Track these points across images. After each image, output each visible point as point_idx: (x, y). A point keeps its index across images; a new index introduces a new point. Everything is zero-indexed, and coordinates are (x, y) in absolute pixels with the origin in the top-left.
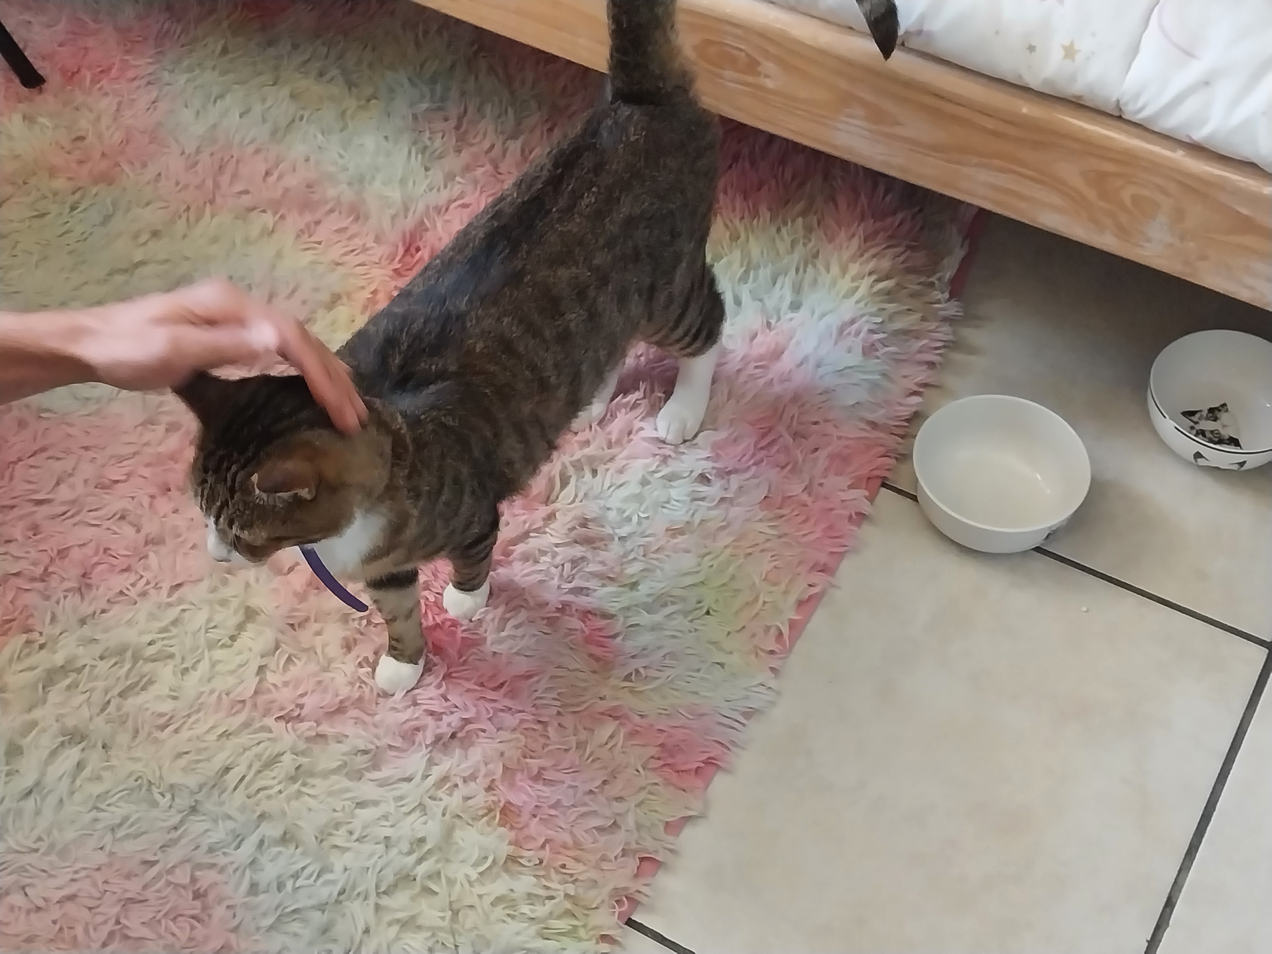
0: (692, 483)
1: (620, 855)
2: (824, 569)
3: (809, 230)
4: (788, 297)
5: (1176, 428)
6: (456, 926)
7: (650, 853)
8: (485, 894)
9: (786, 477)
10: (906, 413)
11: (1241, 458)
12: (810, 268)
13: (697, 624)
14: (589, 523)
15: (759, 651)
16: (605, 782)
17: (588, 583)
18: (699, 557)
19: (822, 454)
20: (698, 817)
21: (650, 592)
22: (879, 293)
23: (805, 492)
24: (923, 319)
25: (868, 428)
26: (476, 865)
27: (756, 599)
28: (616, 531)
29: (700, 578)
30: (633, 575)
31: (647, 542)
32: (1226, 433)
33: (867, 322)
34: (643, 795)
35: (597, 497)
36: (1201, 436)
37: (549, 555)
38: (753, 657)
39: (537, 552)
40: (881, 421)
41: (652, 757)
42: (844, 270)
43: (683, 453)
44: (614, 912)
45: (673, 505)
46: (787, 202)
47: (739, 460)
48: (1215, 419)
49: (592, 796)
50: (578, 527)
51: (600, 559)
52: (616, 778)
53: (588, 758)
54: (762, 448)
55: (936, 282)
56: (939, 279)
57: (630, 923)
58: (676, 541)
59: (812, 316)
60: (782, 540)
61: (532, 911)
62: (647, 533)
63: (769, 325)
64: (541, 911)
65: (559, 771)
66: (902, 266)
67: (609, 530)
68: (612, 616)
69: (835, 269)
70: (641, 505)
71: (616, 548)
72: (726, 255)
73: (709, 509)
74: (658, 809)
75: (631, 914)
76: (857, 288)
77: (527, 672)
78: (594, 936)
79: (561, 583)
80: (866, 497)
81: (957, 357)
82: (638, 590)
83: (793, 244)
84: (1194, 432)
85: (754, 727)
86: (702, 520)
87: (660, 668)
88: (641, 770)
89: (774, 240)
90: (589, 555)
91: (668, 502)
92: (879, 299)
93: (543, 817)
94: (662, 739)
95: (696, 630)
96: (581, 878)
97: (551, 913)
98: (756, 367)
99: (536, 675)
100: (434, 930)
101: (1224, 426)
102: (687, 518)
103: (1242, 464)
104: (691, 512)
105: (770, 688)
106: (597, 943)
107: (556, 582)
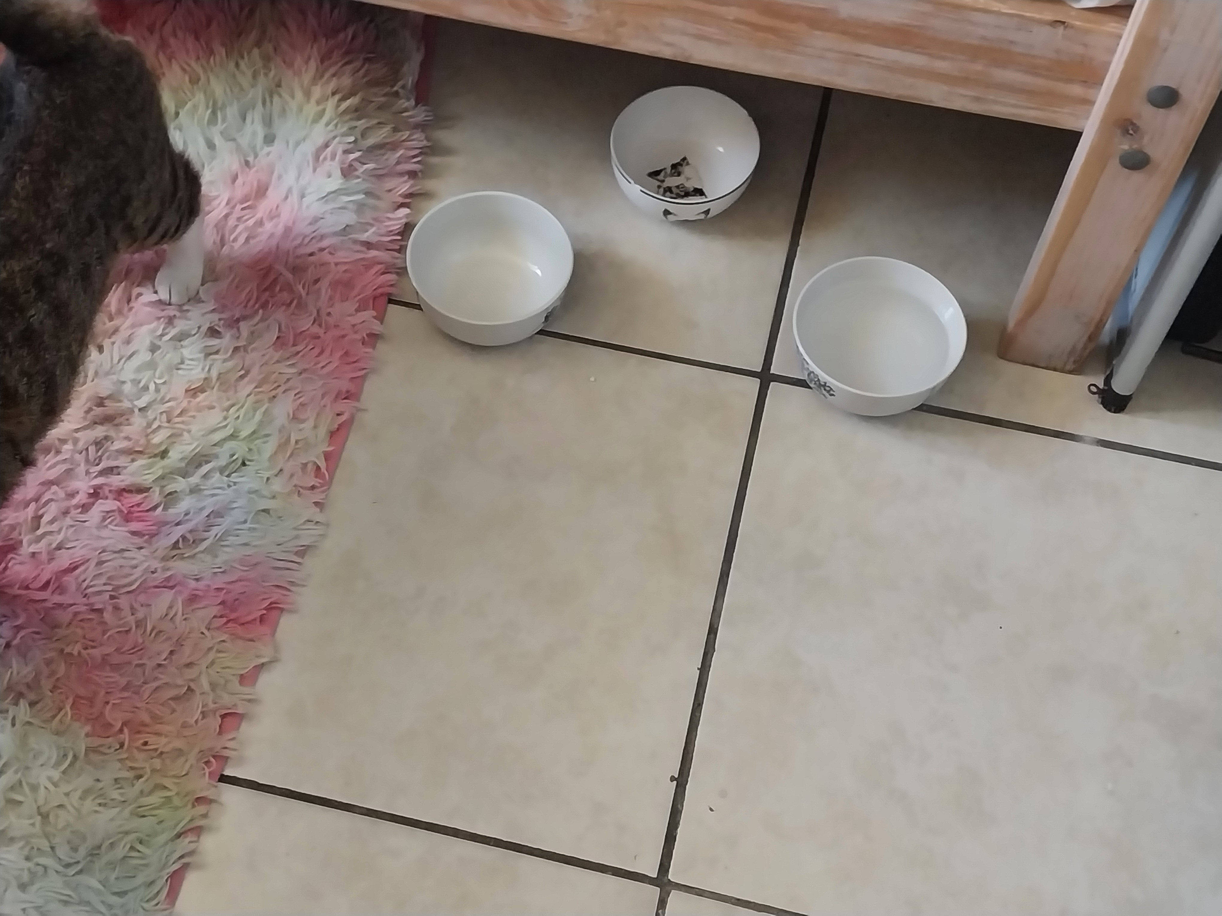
0: (203, 338)
1: (200, 718)
2: (348, 396)
3: (267, 59)
4: (261, 132)
5: (641, 191)
6: (49, 829)
7: (230, 709)
8: (71, 791)
9: (293, 314)
10: (398, 227)
11: (705, 207)
12: (276, 99)
13: (234, 477)
14: (105, 401)
15: (301, 490)
16: (172, 652)
17: (116, 462)
18: (223, 411)
19: (324, 285)
20: (270, 662)
21: (180, 456)
22: (345, 112)
23: (315, 325)
24: (396, 130)
25: (364, 249)
26: (57, 764)
27: (288, 440)
28: (136, 403)
29: (229, 431)
30: (161, 443)
31: (168, 407)
32: (690, 185)
33: (340, 143)
34: (212, 655)
35: (108, 374)
36: (668, 194)
37: (70, 442)
38: (296, 496)
39: (57, 442)
40: (374, 239)
41: (215, 617)
42: (308, 94)
43: (188, 311)
44: (204, 774)
45: (188, 365)
46: (239, 35)
47: (246, 306)
48: (679, 174)
49: (160, 670)
50: (94, 408)
51: (122, 435)
52: (182, 645)
53: (150, 635)
54: (266, 290)
55: (400, 91)
56: (403, 87)
57: (224, 779)
58: (198, 400)
59: (288, 145)
60: (303, 376)
61: (121, 794)
62: (167, 399)
63: (247, 163)
64: (132, 792)
65: (123, 653)
66: (365, 80)
67: (126, 404)
68: (147, 490)
69: (299, 95)
70: (155, 370)
71: (138, 422)
72: (190, 100)
73: (225, 361)
74: (229, 664)
75: (223, 770)
76: (324, 110)
77: (71, 564)
78: (189, 801)
79: (88, 467)
80: (375, 317)
81: (434, 160)
82: (169, 458)
83: (255, 76)
84: (662, 190)
85: (310, 562)
86: (220, 374)
87: (206, 529)
88: (205, 631)
89: (234, 76)
90: (112, 433)
91: (182, 363)
92: (348, 117)
93: (114, 702)
94: (222, 596)
95: (235, 483)
96: (166, 750)
97: (142, 792)
98: (243, 209)
99: (82, 564)
100: (27, 838)
101: (688, 179)
102: (203, 376)
103: (707, 212)
104: (207, 369)
105: (317, 522)
106: (194, 806)
107: (82, 468)
